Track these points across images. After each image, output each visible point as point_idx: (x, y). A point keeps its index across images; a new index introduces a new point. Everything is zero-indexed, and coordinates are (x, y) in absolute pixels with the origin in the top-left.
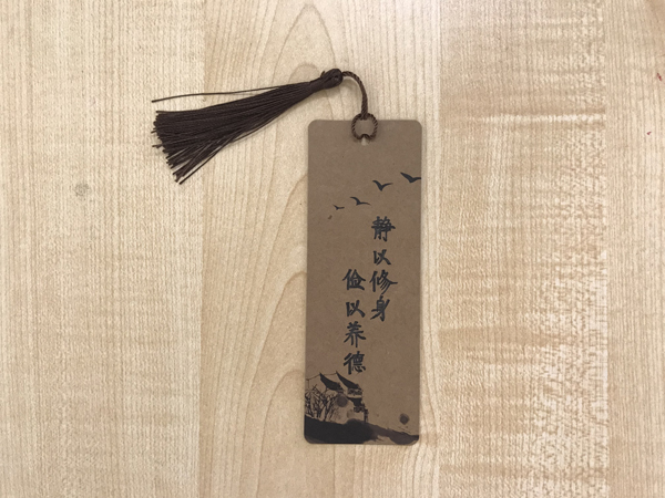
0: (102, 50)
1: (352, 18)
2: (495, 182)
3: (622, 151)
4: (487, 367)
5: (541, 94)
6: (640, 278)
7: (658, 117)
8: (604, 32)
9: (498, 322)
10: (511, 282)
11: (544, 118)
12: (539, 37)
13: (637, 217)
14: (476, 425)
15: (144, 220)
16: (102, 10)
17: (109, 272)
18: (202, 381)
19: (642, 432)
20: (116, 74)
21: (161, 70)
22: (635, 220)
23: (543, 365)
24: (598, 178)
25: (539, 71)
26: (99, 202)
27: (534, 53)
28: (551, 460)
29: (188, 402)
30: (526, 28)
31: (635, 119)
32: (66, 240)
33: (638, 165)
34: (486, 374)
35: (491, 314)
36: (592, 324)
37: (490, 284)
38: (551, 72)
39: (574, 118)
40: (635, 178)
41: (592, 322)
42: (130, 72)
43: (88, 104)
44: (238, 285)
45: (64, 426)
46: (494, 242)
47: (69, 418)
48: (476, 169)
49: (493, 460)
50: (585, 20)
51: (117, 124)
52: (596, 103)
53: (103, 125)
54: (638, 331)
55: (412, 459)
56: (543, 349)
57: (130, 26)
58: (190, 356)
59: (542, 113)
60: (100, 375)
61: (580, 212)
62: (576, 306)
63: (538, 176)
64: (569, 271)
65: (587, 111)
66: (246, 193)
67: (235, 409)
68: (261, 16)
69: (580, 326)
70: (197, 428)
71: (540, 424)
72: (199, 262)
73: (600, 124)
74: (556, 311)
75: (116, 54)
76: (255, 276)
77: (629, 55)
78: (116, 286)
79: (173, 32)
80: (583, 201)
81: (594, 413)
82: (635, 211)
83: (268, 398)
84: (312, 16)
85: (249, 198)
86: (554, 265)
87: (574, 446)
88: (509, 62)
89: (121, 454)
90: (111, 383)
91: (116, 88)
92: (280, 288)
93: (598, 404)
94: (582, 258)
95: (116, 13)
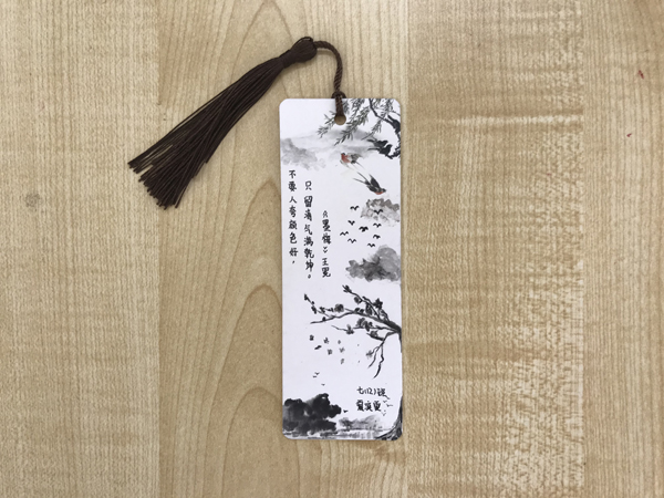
0: (51, 50)
1: (314, 14)
2: (466, 189)
3: (600, 155)
4: (457, 383)
5: (515, 93)
6: (618, 288)
7: (639, 118)
8: (582, 26)
9: (469, 336)
10: (483, 294)
11: (518, 120)
12: (513, 32)
13: (616, 225)
14: (446, 442)
15: (98, 231)
16: (50, 8)
17: (63, 286)
18: (161, 399)
19: (619, 449)
20: (65, 77)
21: (113, 71)
22: (614, 228)
23: (516, 380)
24: (574, 183)
25: (512, 69)
26: (51, 213)
27: (508, 49)
28: (523, 479)
29: (147, 420)
30: (499, 22)
31: (614, 120)
32: (17, 252)
33: (617, 170)
34: (456, 391)
35: (461, 327)
36: (567, 337)
37: (460, 296)
38: (526, 70)
39: (550, 119)
40: (613, 183)
41: (567, 335)
42: (81, 74)
43: (37, 109)
44: (196, 299)
45: (20, 446)
46: (465, 252)
47: (25, 438)
48: (445, 175)
49: (463, 479)
50: (562, 13)
51: (68, 131)
52: (573, 104)
53: (53, 131)
54: (616, 345)
55: (380, 478)
56: (516, 364)
57: (80, 24)
58: (149, 373)
59: (516, 114)
60: (56, 393)
61: (555, 220)
62: (551, 319)
63: (512, 183)
64: (544, 282)
65: (564, 112)
66: (204, 202)
67: (196, 428)
68: (218, 12)
69: (554, 340)
70: (157, 447)
71: (513, 441)
72: (156, 276)
73: (577, 126)
74: (530, 324)
75: (66, 54)
76: (214, 290)
77: (609, 52)
78: (71, 301)
79: (125, 31)
80: (559, 208)
81: (568, 430)
82: (614, 219)
83: (230, 416)
84: (271, 11)
85: (207, 207)
86: (527, 277)
87: (548, 464)
88: (481, 59)
89: (79, 474)
90: (67, 402)
91: (66, 93)
92: (241, 301)
93: (573, 420)
94: (558, 269)
95: (65, 11)
